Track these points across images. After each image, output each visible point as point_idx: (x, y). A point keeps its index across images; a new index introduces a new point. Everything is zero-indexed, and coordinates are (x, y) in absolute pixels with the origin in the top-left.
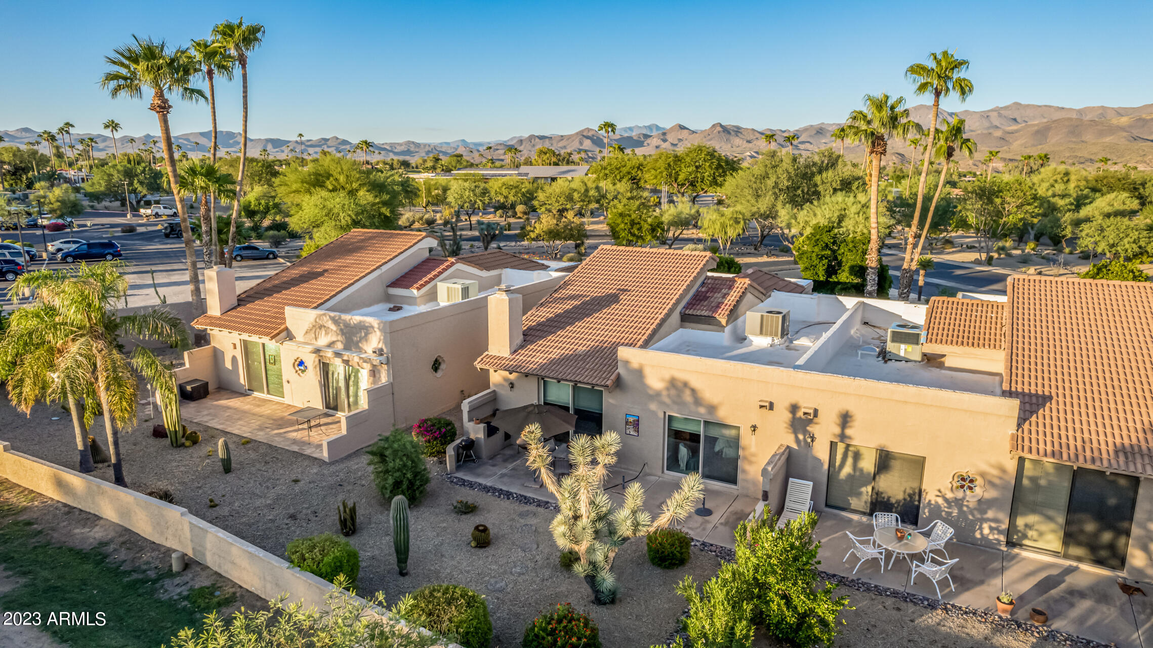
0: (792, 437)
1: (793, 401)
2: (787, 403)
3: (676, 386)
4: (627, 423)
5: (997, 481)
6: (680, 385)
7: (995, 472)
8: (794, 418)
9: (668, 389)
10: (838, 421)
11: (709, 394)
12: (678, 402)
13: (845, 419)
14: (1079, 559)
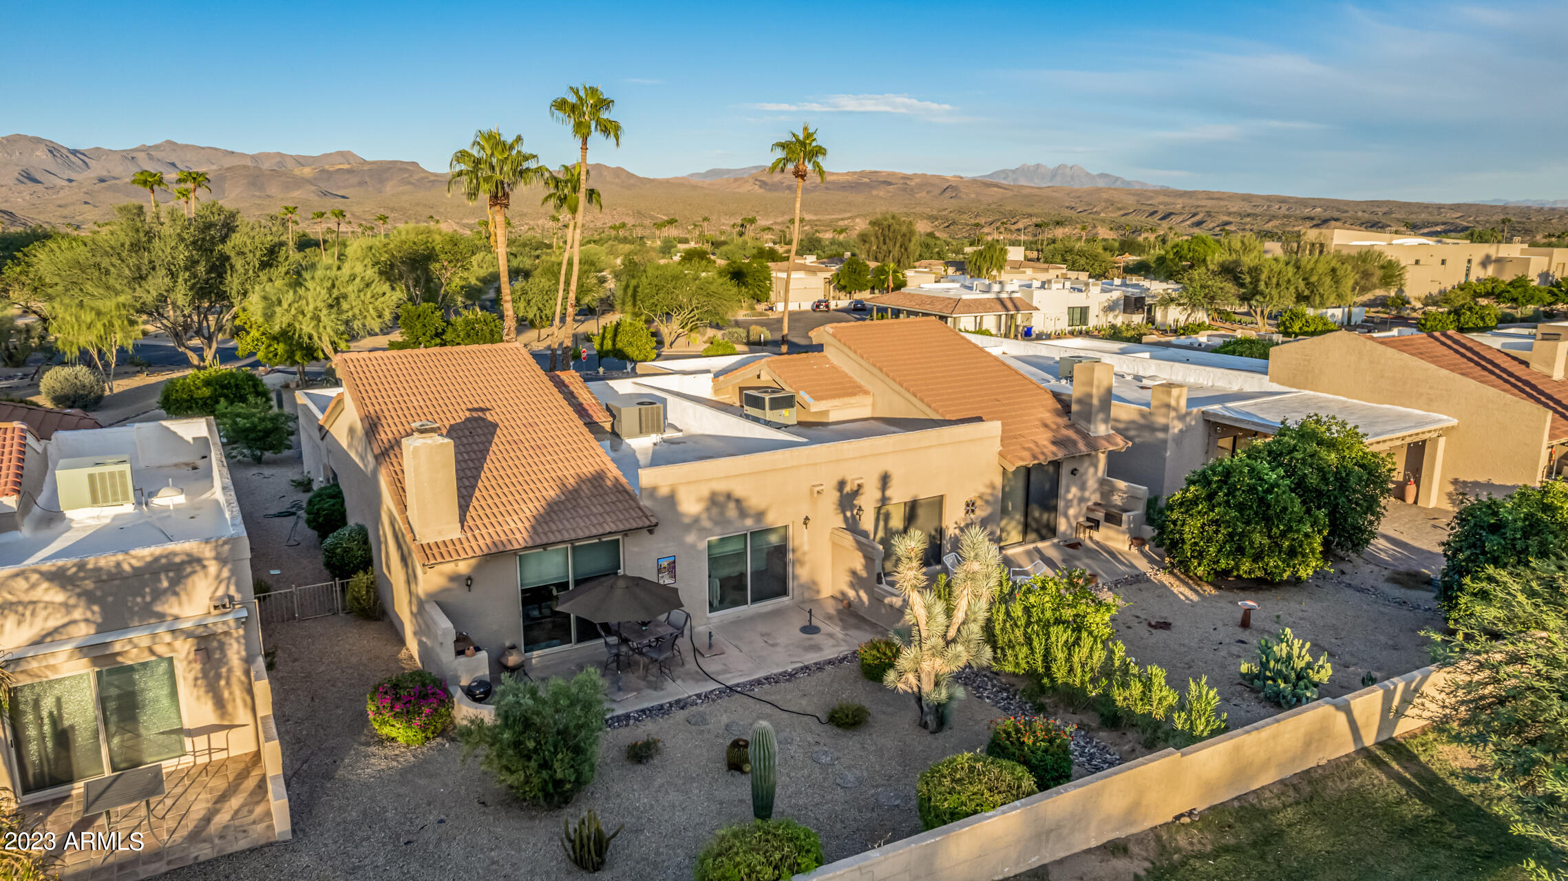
0: (841, 517)
1: (839, 478)
2: (834, 483)
3: (718, 502)
4: (659, 571)
5: (990, 498)
6: (722, 499)
7: (989, 491)
8: (841, 496)
9: (708, 509)
10: (879, 485)
11: (755, 501)
12: (721, 521)
13: (885, 480)
14: (1034, 542)
